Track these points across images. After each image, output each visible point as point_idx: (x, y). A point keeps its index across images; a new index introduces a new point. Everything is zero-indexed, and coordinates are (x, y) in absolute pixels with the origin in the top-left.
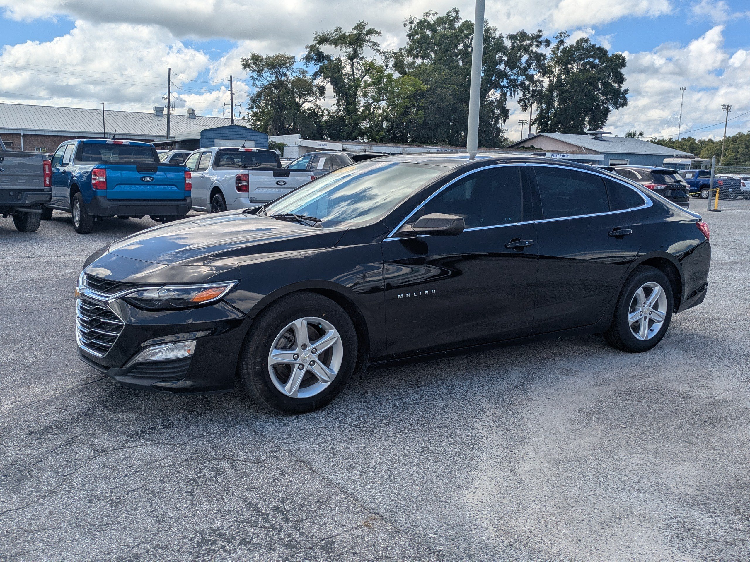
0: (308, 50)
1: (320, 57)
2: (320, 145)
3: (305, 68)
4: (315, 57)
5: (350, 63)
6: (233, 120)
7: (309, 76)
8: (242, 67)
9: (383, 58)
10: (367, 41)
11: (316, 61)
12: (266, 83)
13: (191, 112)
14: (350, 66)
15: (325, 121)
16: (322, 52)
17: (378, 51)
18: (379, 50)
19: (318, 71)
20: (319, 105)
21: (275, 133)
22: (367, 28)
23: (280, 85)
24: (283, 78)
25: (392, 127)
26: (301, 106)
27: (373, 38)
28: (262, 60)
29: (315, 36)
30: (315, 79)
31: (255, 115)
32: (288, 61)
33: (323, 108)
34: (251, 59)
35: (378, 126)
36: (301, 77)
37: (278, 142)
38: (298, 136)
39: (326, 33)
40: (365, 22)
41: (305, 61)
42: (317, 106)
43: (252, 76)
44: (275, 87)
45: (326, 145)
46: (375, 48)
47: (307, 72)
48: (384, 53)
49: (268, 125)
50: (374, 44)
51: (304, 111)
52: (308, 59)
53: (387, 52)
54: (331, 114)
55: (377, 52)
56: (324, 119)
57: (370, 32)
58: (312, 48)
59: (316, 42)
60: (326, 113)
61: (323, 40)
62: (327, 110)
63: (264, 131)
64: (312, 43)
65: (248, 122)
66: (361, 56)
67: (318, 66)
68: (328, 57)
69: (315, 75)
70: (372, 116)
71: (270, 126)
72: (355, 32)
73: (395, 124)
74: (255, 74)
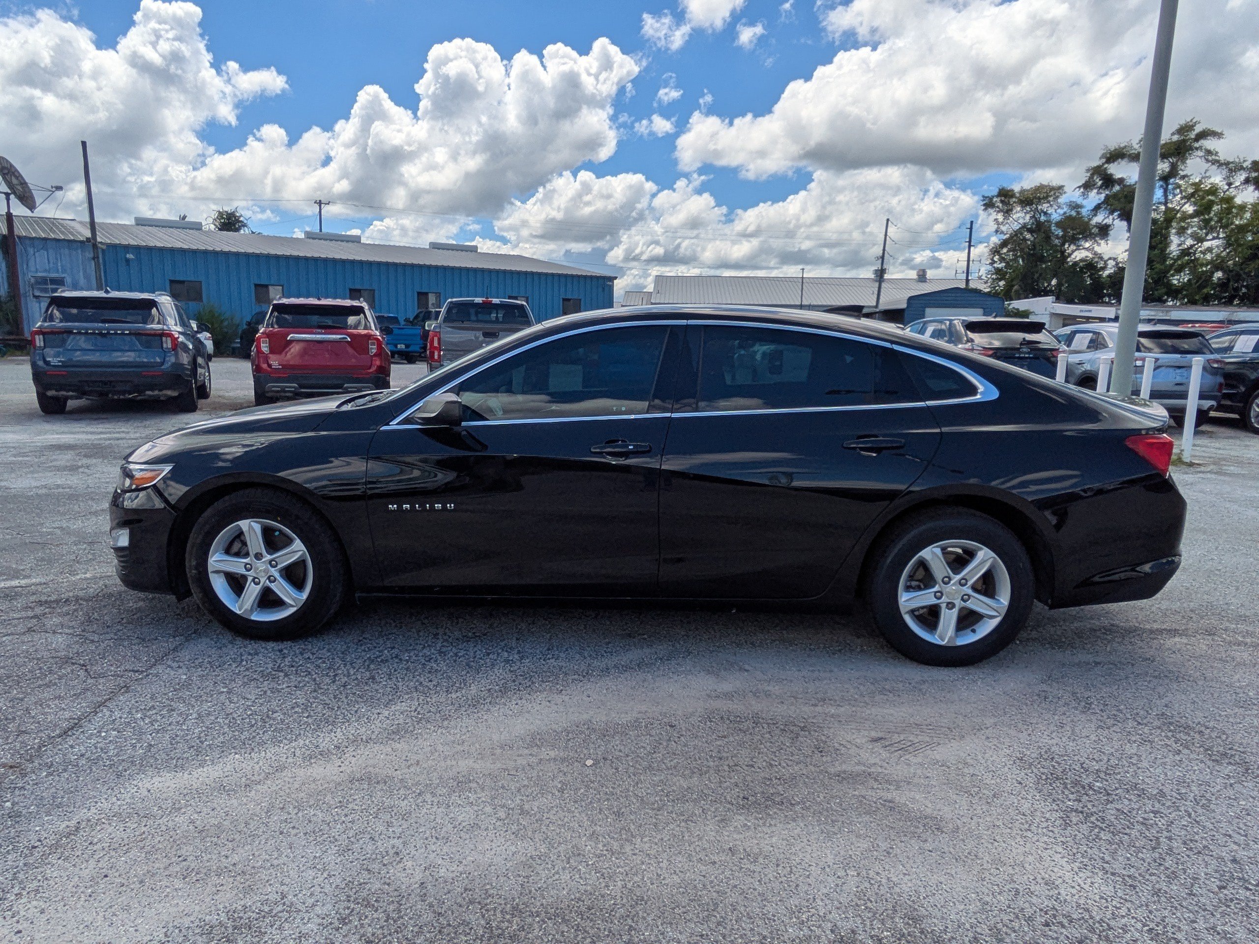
0: (1089, 175)
1: (1108, 181)
2: (1082, 311)
3: (1080, 201)
4: (1100, 183)
5: (1162, 186)
6: (967, 281)
7: (1084, 212)
8: (983, 208)
9: (1225, 172)
10: (1197, 149)
11: (1101, 187)
12: (1016, 226)
13: (921, 273)
14: (1162, 190)
15: (1109, 276)
16: (1111, 175)
17: (1215, 162)
18: (1218, 161)
19: (1102, 203)
20: (1099, 252)
21: (1022, 296)
22: (1198, 129)
23: (1039, 228)
24: (1043, 218)
25: (1228, 280)
26: (1070, 255)
27: (1209, 143)
28: (1013, 196)
29: (1103, 152)
30: (1095, 215)
31: (998, 271)
32: (1052, 193)
33: (1106, 257)
34: (997, 196)
35: (1203, 281)
36: (1074, 213)
37: (1022, 309)
38: (1050, 299)
39: (1122, 145)
40: (1194, 121)
41: (1082, 190)
42: (1096, 254)
43: (996, 220)
44: (1030, 231)
45: (1090, 311)
46: (1210, 158)
47: (1081, 207)
48: (1227, 164)
49: (1013, 286)
50: (1209, 152)
51: (1075, 264)
52: (1087, 186)
53: (1232, 163)
54: (1120, 265)
55: (1213, 164)
56: (1106, 273)
57: (1203, 135)
58: (1098, 171)
59: (1104, 160)
60: (1111, 263)
61: (1115, 156)
62: (1114, 259)
63: (1008, 295)
64: (1096, 163)
65: (986, 283)
66: (1182, 173)
67: (1103, 196)
68: (1121, 181)
69: (1097, 208)
70: (1194, 264)
71: (1016, 287)
72: (1176, 138)
73: (1233, 276)
74: (1000, 217)
